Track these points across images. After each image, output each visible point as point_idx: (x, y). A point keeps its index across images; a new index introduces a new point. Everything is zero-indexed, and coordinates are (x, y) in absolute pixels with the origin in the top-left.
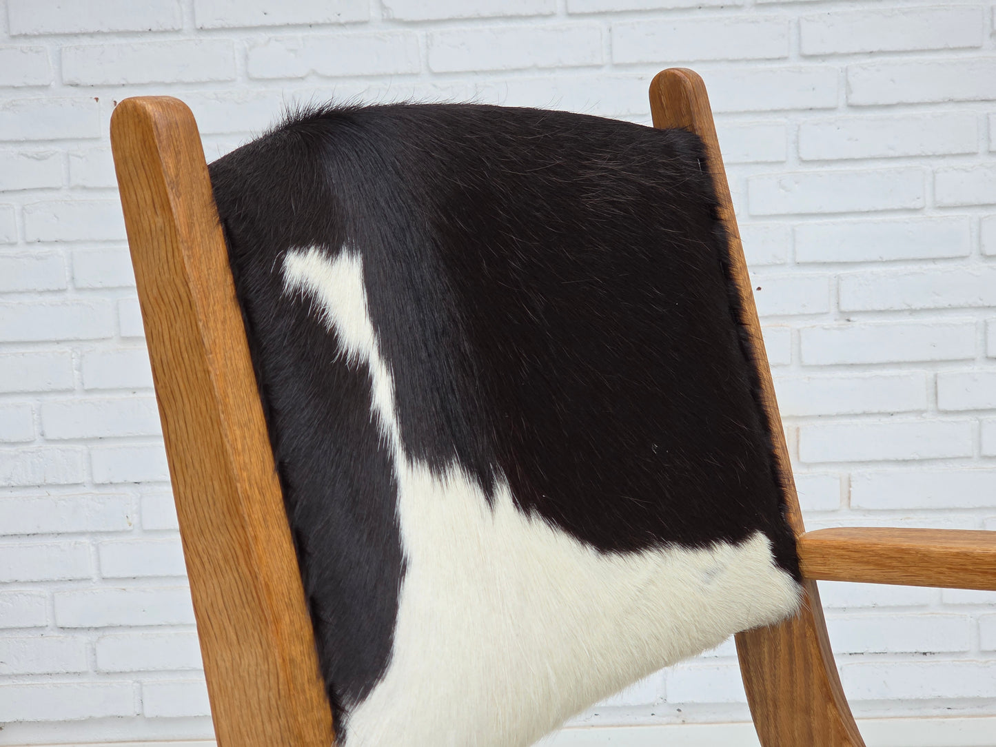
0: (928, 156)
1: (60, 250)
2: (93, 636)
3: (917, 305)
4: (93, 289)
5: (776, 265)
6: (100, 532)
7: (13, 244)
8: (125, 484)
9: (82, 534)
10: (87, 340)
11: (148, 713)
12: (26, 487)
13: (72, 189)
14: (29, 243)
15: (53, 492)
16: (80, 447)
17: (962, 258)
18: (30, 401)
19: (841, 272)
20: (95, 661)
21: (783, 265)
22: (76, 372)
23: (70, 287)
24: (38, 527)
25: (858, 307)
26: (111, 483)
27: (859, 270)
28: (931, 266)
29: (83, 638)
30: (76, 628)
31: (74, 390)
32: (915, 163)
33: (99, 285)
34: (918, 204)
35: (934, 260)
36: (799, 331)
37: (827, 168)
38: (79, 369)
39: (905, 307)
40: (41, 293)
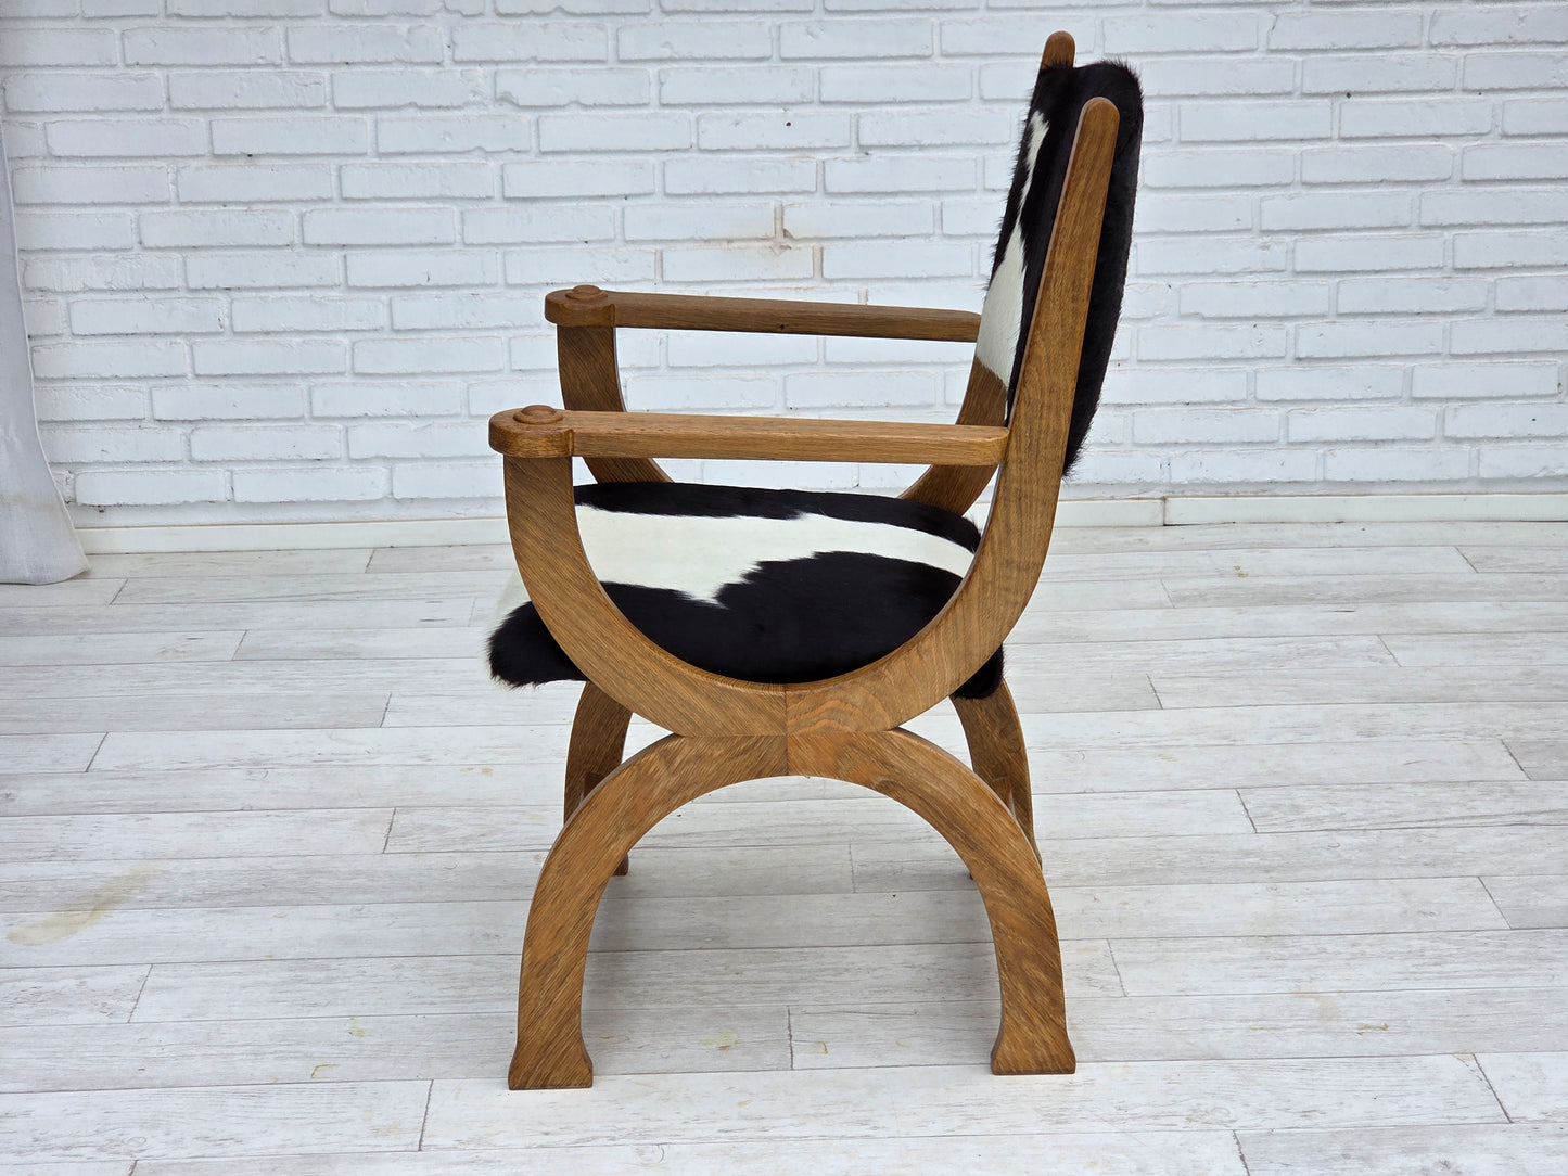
0: (935, 10)
1: (157, 72)
2: (188, 428)
3: (925, 142)
4: (188, 110)
5: (803, 103)
6: (194, 334)
7: (112, 66)
8: (217, 289)
9: (177, 334)
10: (183, 157)
11: (239, 498)
12: (124, 291)
13: (168, 17)
14: (127, 66)
15: (150, 296)
16: (176, 255)
17: (963, 101)
18: (131, 212)
19: (860, 110)
20: (190, 451)
21: (811, 102)
22: (171, 186)
23: (166, 107)
24: (137, 326)
25: (875, 142)
26: (204, 289)
27: (876, 109)
28: (938, 107)
29: (179, 430)
30: (171, 421)
31: (169, 202)
32: (925, 15)
33: (193, 106)
34: (927, 53)
35: (940, 102)
36: (823, 162)
37: (849, 18)
38: (175, 183)
39: (915, 143)
40: (139, 112)
